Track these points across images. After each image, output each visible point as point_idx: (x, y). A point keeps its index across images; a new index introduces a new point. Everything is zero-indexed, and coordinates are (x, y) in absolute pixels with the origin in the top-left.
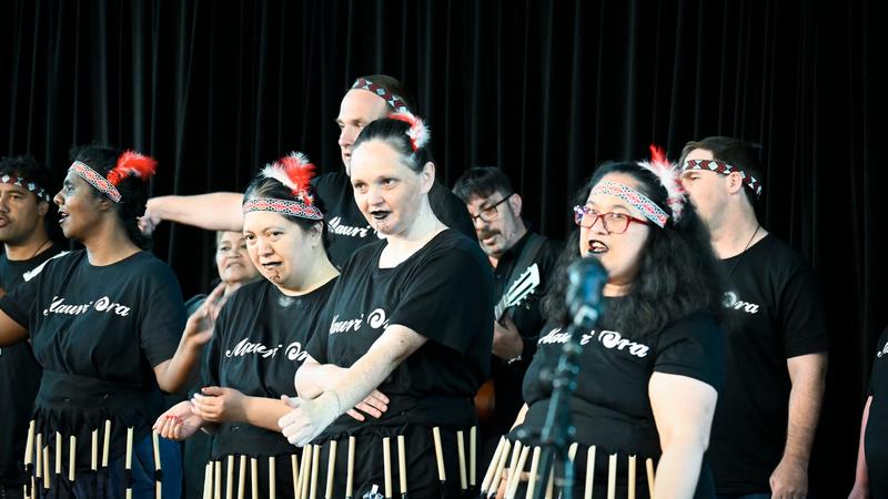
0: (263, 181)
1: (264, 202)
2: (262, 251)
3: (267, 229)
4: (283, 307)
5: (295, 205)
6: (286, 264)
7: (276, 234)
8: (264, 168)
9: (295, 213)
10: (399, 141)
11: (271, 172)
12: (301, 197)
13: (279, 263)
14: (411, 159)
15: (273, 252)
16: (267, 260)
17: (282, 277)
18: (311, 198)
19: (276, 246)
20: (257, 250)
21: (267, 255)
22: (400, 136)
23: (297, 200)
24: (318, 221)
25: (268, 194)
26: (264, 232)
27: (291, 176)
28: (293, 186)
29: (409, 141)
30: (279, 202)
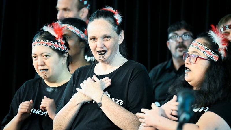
0: (42, 32)
1: (43, 41)
2: (39, 64)
3: (43, 53)
4: (48, 92)
5: (56, 44)
6: (50, 71)
7: (46, 56)
8: (44, 26)
9: (56, 47)
10: (111, 20)
11: (47, 28)
12: (59, 41)
13: (47, 70)
14: (116, 28)
15: (45, 64)
16: (42, 68)
17: (48, 76)
18: (63, 42)
19: (46, 61)
20: (38, 63)
21: (42, 65)
22: (111, 18)
23: (57, 42)
24: (66, 52)
25: (44, 38)
26: (42, 54)
27: (56, 31)
28: (56, 36)
29: (115, 20)
30: (50, 42)
